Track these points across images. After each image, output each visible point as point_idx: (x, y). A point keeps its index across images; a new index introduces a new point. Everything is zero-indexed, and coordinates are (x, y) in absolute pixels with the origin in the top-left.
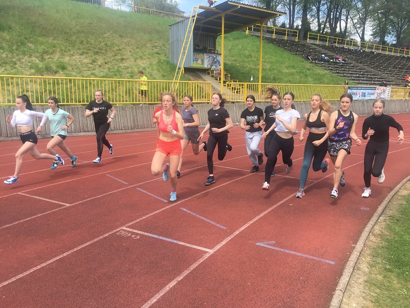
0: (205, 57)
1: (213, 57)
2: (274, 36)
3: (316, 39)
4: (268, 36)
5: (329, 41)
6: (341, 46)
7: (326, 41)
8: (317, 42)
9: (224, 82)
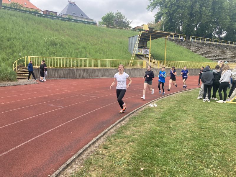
2: (173, 38)
3: (195, 39)
4: (171, 38)
5: (201, 40)
6: (208, 42)
7: (200, 40)
8: (195, 41)
9: (150, 60)
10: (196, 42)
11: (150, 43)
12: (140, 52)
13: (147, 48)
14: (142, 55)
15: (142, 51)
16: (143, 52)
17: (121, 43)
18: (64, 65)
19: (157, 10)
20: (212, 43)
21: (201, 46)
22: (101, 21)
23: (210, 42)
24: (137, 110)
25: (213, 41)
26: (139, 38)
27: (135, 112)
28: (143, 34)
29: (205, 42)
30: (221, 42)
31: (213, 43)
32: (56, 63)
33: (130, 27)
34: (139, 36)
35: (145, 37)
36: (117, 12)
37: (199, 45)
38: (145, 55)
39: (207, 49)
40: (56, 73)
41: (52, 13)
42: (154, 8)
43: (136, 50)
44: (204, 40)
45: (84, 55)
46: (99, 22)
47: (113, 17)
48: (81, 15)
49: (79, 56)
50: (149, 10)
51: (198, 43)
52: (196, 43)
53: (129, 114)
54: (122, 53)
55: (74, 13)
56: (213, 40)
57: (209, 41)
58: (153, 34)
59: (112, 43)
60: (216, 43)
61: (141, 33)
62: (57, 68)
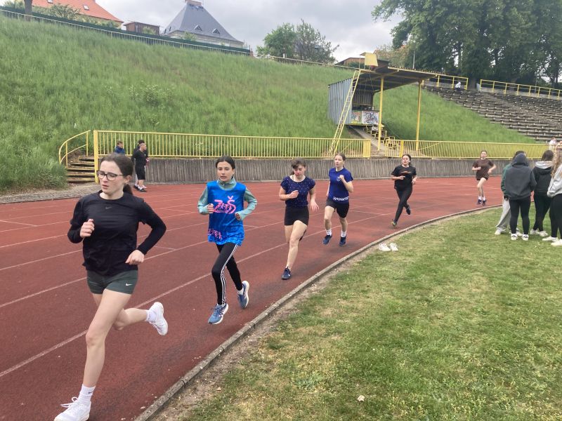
0: (363, 114)
1: (370, 115)
2: (438, 85)
3: (491, 87)
4: (431, 84)
5: (508, 89)
6: (524, 94)
7: (504, 88)
8: (493, 91)
9: (382, 139)
10: (493, 95)
11: (381, 97)
12: (357, 119)
13: (373, 108)
14: (361, 127)
15: (360, 118)
16: (363, 119)
17: (310, 97)
18: (175, 152)
19: (399, 16)
20: (534, 95)
21: (507, 104)
22: (263, 45)
23: (529, 94)
24: (348, 259)
25: (537, 92)
26: (354, 85)
27: (343, 262)
28: (363, 77)
29: (517, 93)
30: (556, 95)
31: (538, 96)
32: (158, 147)
33: (333, 60)
34: (355, 80)
35: (369, 82)
36: (302, 24)
37: (503, 102)
38: (370, 127)
39: (522, 110)
40: (158, 171)
41: (149, 28)
42: (391, 12)
43: (346, 115)
44: (516, 90)
45: (222, 126)
46: (258, 47)
47: (292, 35)
48: (216, 32)
49: (210, 130)
50: (379, 18)
51: (500, 97)
52: (495, 96)
53: (329, 268)
54: (311, 121)
55: (199, 28)
56: (537, 89)
57: (527, 91)
58: (388, 75)
59: (288, 99)
60: (544, 96)
61: (357, 73)
62: (161, 157)
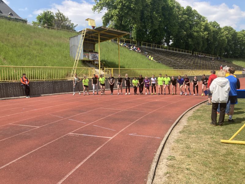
0: (90, 54)
1: (94, 55)
3: (146, 45)
5: (152, 46)
25: (163, 48)
26: (83, 37)
39: (160, 55)
44: (155, 47)
50: (95, 11)
52: (148, 49)
57: (160, 48)
60: (166, 50)
